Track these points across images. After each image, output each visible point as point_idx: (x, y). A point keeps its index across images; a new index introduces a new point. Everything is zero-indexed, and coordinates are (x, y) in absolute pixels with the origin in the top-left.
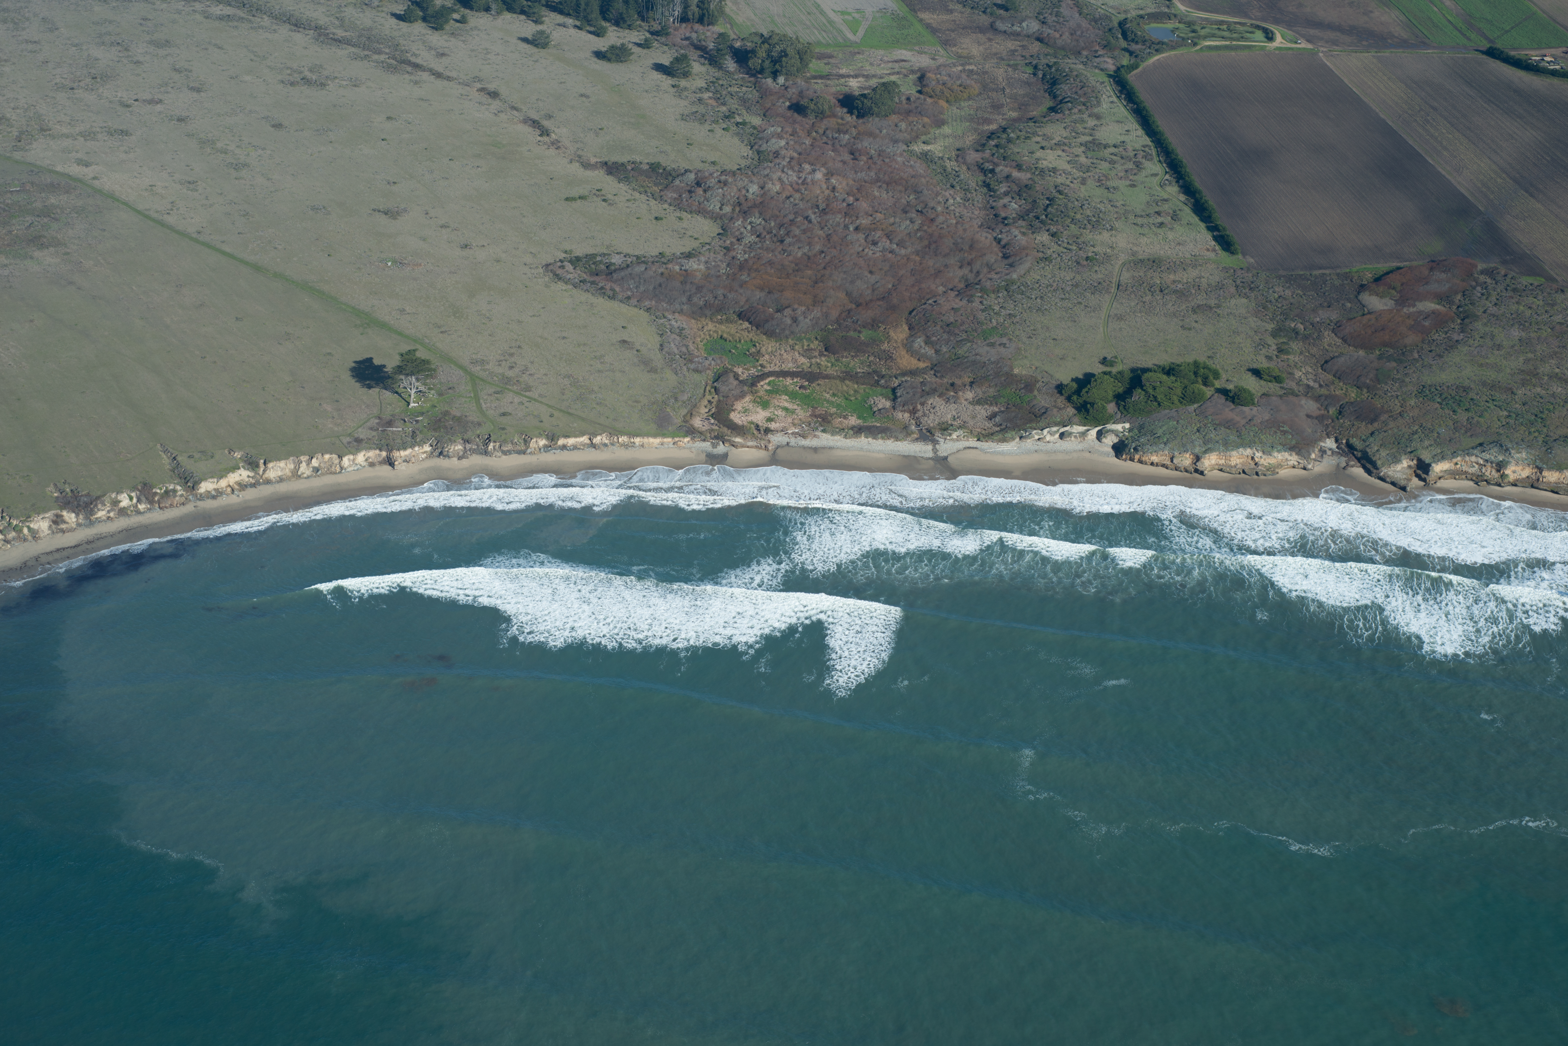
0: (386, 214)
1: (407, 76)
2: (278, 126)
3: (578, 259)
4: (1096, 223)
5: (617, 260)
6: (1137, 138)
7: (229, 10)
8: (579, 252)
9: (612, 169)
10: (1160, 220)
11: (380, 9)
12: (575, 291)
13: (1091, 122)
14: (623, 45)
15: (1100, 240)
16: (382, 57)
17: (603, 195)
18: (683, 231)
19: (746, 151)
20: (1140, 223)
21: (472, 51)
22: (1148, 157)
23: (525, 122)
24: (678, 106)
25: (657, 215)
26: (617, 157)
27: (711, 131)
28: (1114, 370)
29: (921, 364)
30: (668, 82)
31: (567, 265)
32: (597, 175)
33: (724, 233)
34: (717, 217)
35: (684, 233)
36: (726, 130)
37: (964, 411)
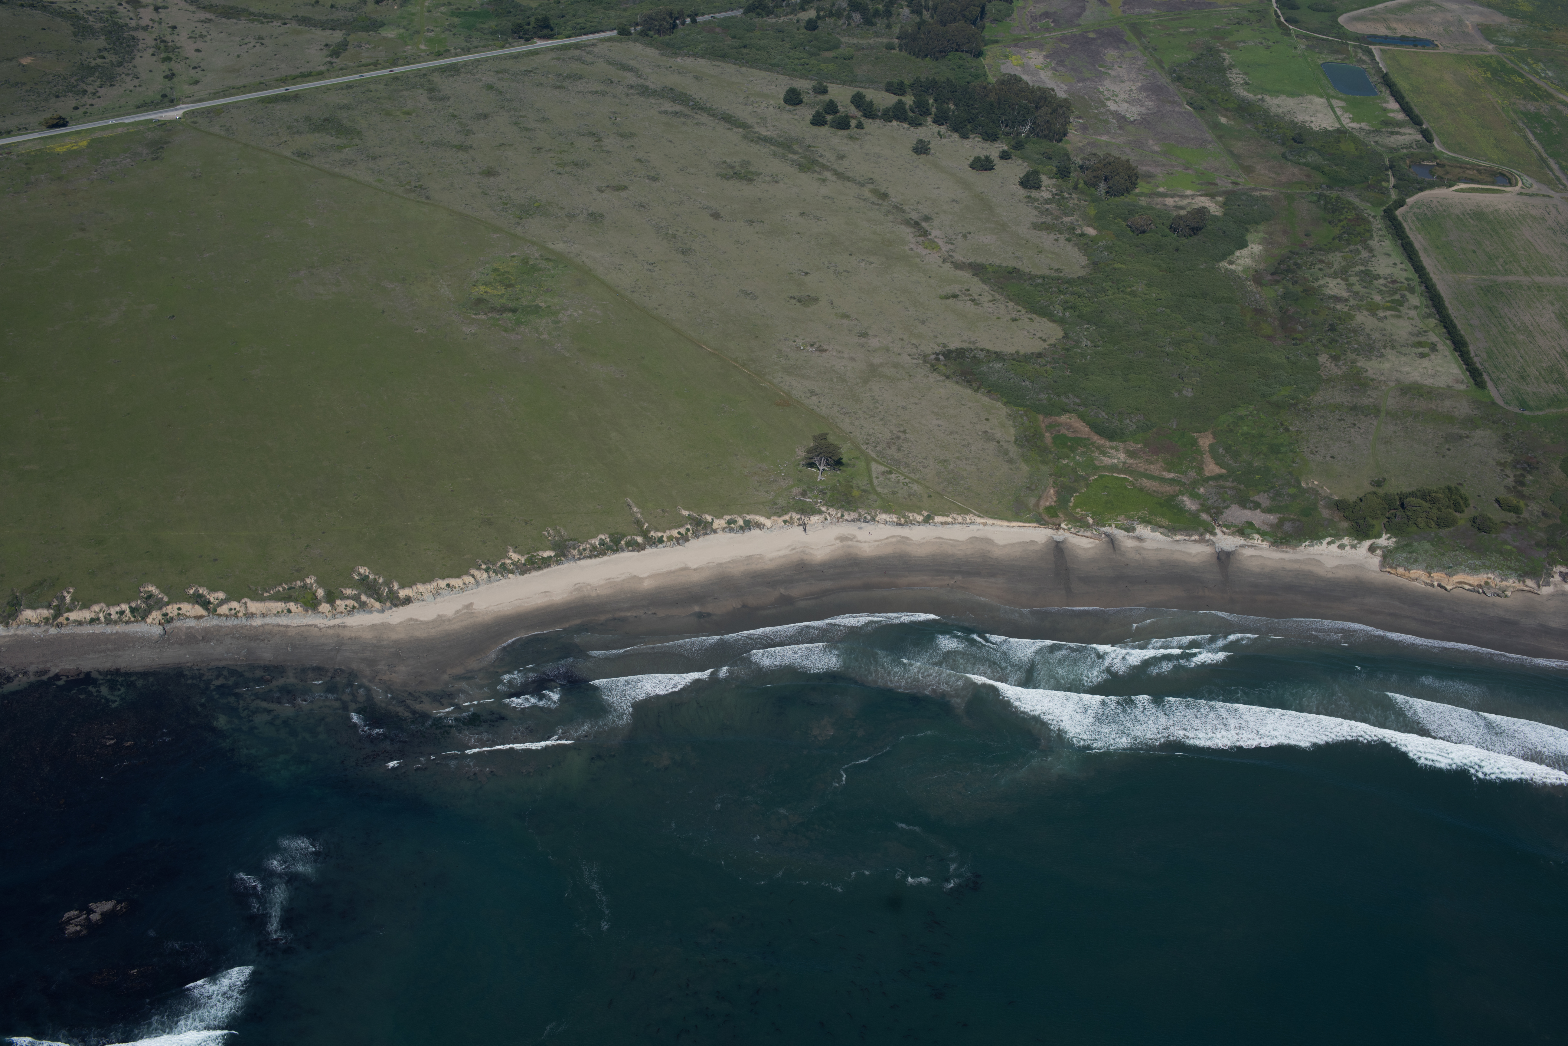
0: (799, 301)
1: (815, 175)
2: (716, 216)
3: (950, 352)
4: (1369, 350)
5: (981, 355)
6: (1403, 272)
7: (678, 108)
8: (952, 346)
9: (978, 269)
10: (1421, 350)
11: (795, 112)
12: (947, 381)
13: (1365, 254)
14: (987, 158)
15: (1371, 367)
16: (796, 157)
17: (970, 295)
18: (1033, 332)
19: (1084, 260)
20: (1404, 352)
21: (866, 154)
22: (1412, 291)
23: (907, 222)
24: (1030, 215)
25: (1013, 316)
26: (980, 260)
27: (1056, 240)
28: (1381, 491)
29: (1223, 471)
30: (1021, 192)
31: (941, 357)
32: (966, 275)
33: (1066, 336)
34: (1061, 321)
35: (1034, 334)
36: (1069, 240)
37: (1258, 518)
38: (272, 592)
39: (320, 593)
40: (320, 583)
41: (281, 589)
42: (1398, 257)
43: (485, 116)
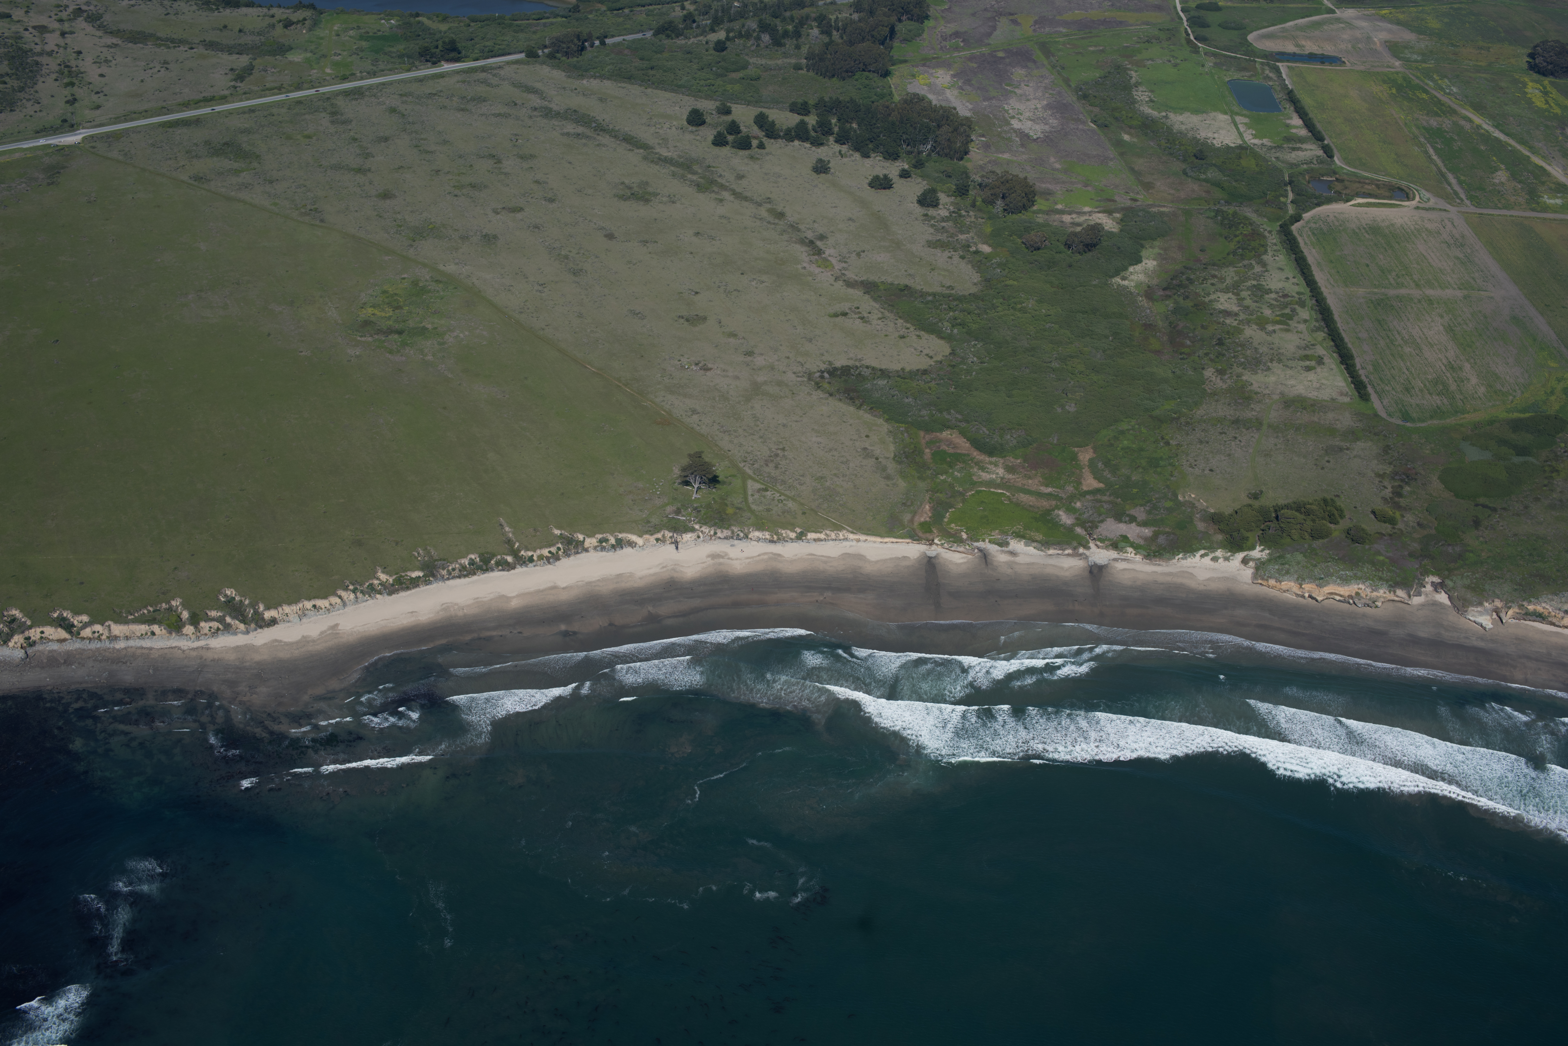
0: (687, 320)
1: (713, 195)
2: (610, 236)
3: (835, 369)
4: (1256, 363)
5: (867, 372)
6: (1294, 286)
7: (580, 130)
8: (838, 364)
9: (869, 287)
10: (1308, 363)
11: (697, 133)
12: (830, 398)
13: (1258, 269)
14: (886, 176)
15: (1256, 380)
16: (695, 178)
17: (860, 313)
18: (921, 349)
19: (976, 277)
20: (1290, 365)
21: (766, 174)
22: (1302, 304)
23: (802, 241)
24: (926, 233)
25: (901, 333)
26: (873, 278)
27: (950, 258)
28: (1256, 504)
29: (1101, 485)
30: (919, 210)
31: (826, 375)
32: (857, 293)
33: (953, 353)
34: (949, 338)
35: (921, 351)
36: (962, 257)
37: (1133, 531)
38: (136, 615)
39: (185, 615)
40: (185, 605)
41: (146, 612)
42: (1291, 271)
43: (386, 139)
